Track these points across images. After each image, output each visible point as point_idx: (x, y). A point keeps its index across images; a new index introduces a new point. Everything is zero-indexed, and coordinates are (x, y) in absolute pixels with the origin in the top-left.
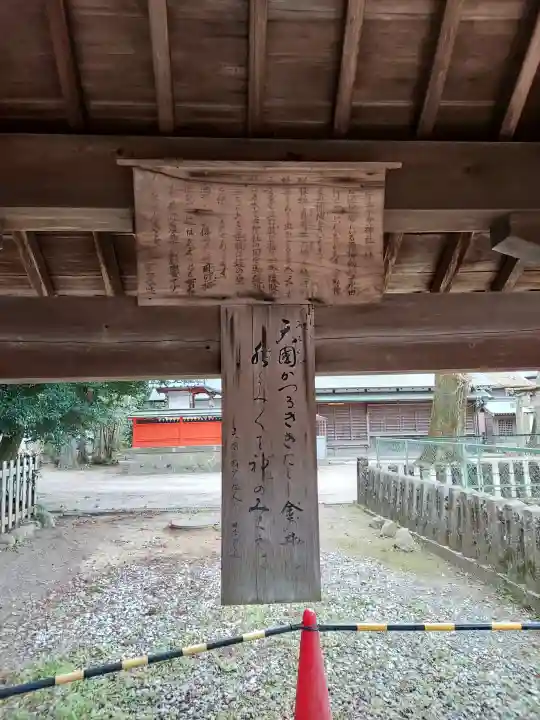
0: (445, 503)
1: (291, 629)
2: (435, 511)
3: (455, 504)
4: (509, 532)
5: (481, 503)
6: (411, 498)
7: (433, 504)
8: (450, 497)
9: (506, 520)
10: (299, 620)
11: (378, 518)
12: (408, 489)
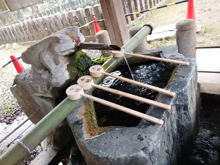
0: (23, 29)
1: (10, 63)
2: (21, 33)
3: (27, 27)
4: (47, 26)
5: (35, 22)
6: (11, 34)
7: (19, 31)
8: (24, 26)
9: (45, 23)
10: (10, 60)
11: (3, 46)
12: (8, 31)
